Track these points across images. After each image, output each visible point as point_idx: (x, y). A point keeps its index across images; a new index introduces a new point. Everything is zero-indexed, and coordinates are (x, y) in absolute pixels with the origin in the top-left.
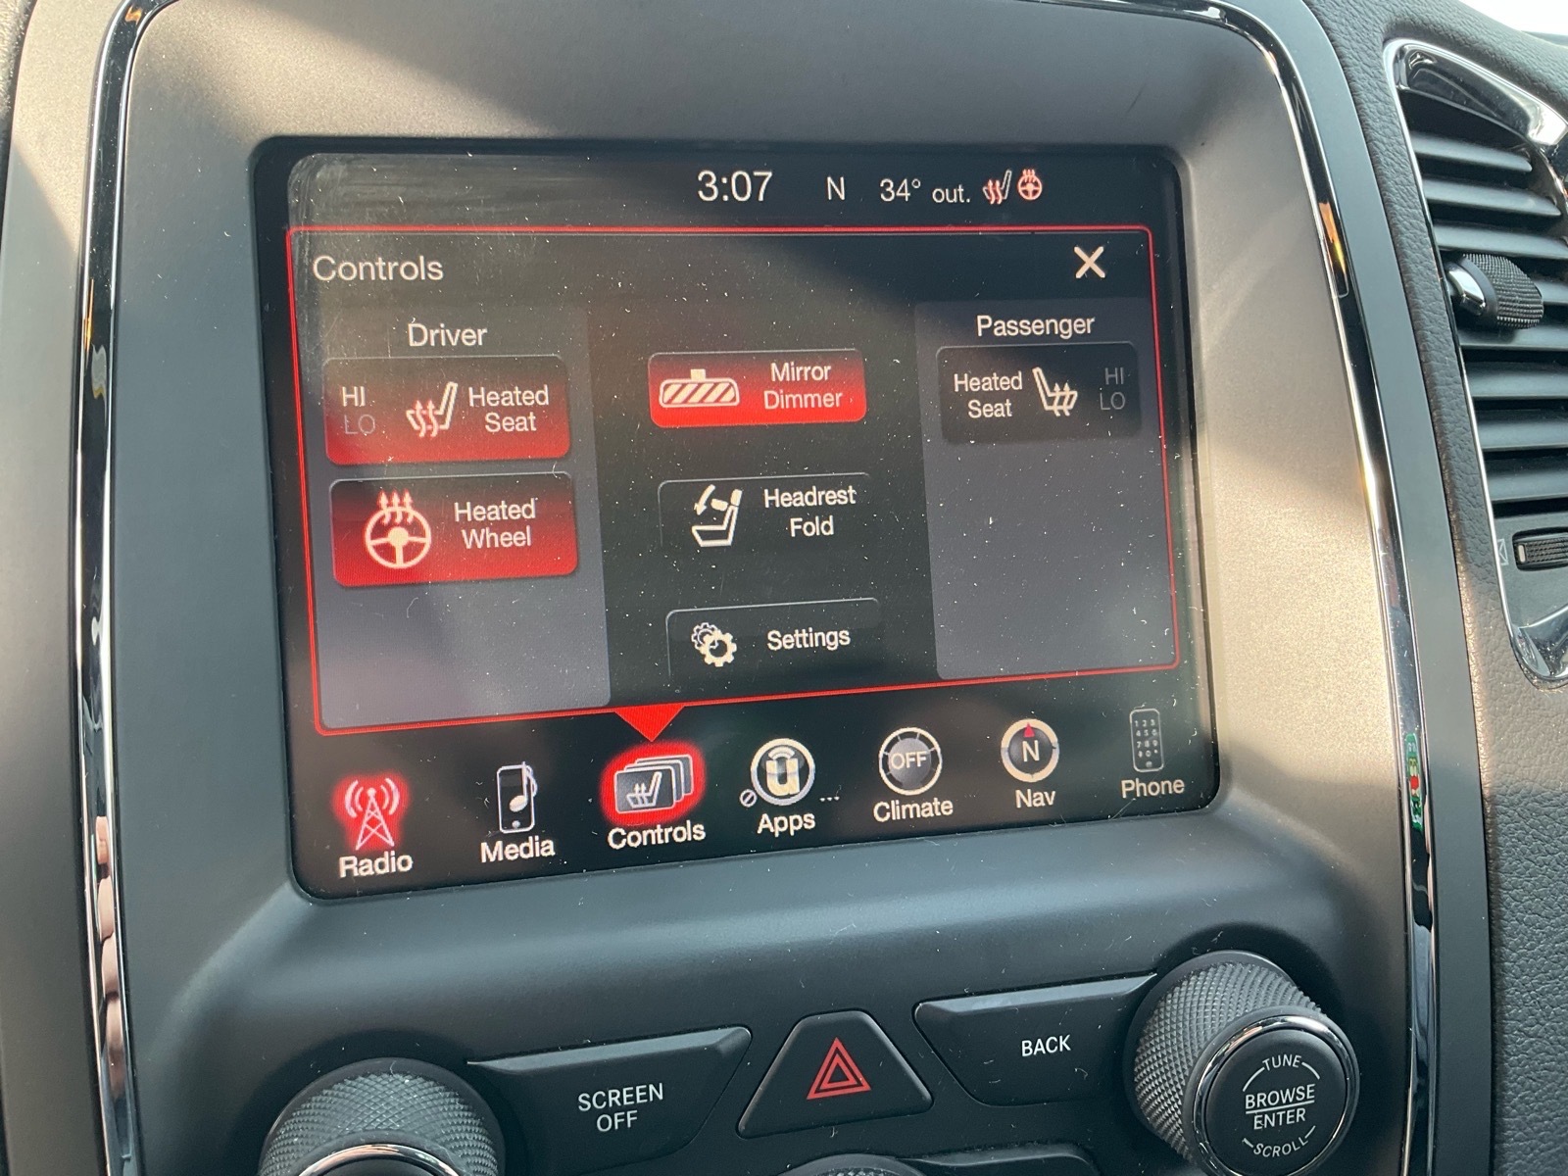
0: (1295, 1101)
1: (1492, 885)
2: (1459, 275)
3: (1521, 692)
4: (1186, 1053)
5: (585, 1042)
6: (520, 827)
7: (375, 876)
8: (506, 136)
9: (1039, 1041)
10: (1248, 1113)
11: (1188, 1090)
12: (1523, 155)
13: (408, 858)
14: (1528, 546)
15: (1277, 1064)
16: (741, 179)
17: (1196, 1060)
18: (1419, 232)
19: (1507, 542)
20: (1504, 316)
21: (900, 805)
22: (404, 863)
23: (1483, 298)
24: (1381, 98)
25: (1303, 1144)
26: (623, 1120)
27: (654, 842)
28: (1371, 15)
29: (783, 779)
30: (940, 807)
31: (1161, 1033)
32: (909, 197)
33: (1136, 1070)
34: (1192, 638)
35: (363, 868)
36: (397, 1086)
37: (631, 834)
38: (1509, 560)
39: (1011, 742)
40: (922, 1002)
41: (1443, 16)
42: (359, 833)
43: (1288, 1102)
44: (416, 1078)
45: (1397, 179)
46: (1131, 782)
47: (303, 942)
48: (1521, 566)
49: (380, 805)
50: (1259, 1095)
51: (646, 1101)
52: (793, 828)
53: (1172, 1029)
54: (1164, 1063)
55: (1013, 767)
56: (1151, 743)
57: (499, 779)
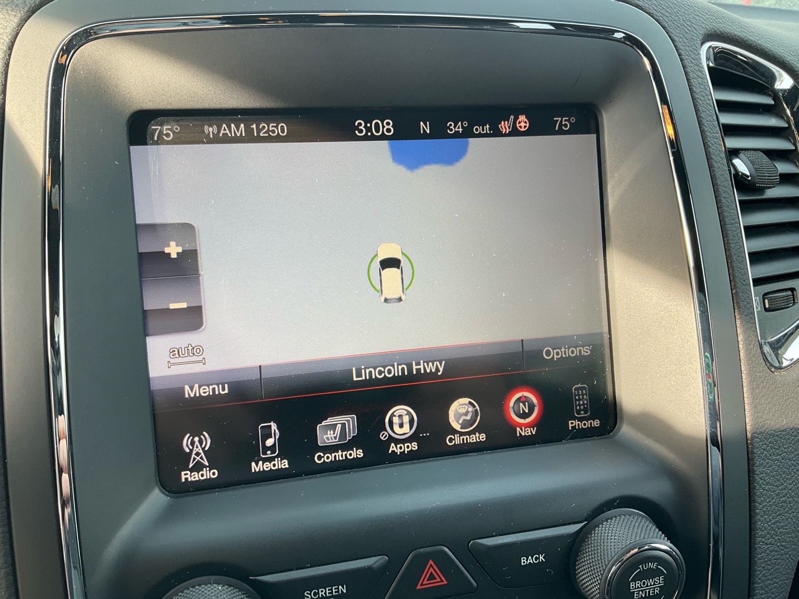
0: (654, 584)
1: (750, 472)
2: (737, 162)
3: (766, 377)
4: (602, 562)
5: (307, 566)
6: (271, 454)
7: (199, 480)
8: (258, 107)
9: (530, 557)
10: (631, 590)
11: (603, 580)
12: (769, 95)
13: (216, 471)
14: (770, 300)
15: (646, 567)
16: (377, 124)
17: (606, 566)
18: (718, 146)
19: (760, 299)
20: (760, 184)
21: (459, 437)
22: (214, 474)
23: (749, 175)
27: (337, 459)
28: (695, 32)
29: (401, 426)
30: (479, 437)
31: (589, 551)
32: (462, 131)
33: (576, 568)
34: (604, 350)
35: (193, 477)
36: (215, 591)
37: (326, 455)
38: (761, 308)
39: (514, 404)
40: (472, 540)
41: (732, 29)
42: (190, 459)
43: (651, 585)
44: (224, 586)
45: (708, 119)
46: (573, 421)
47: (167, 517)
48: (766, 310)
49: (201, 446)
50: (637, 582)
51: (337, 593)
52: (406, 450)
53: (594, 550)
54: (591, 566)
55: (514, 415)
56: (583, 402)
57: (260, 430)
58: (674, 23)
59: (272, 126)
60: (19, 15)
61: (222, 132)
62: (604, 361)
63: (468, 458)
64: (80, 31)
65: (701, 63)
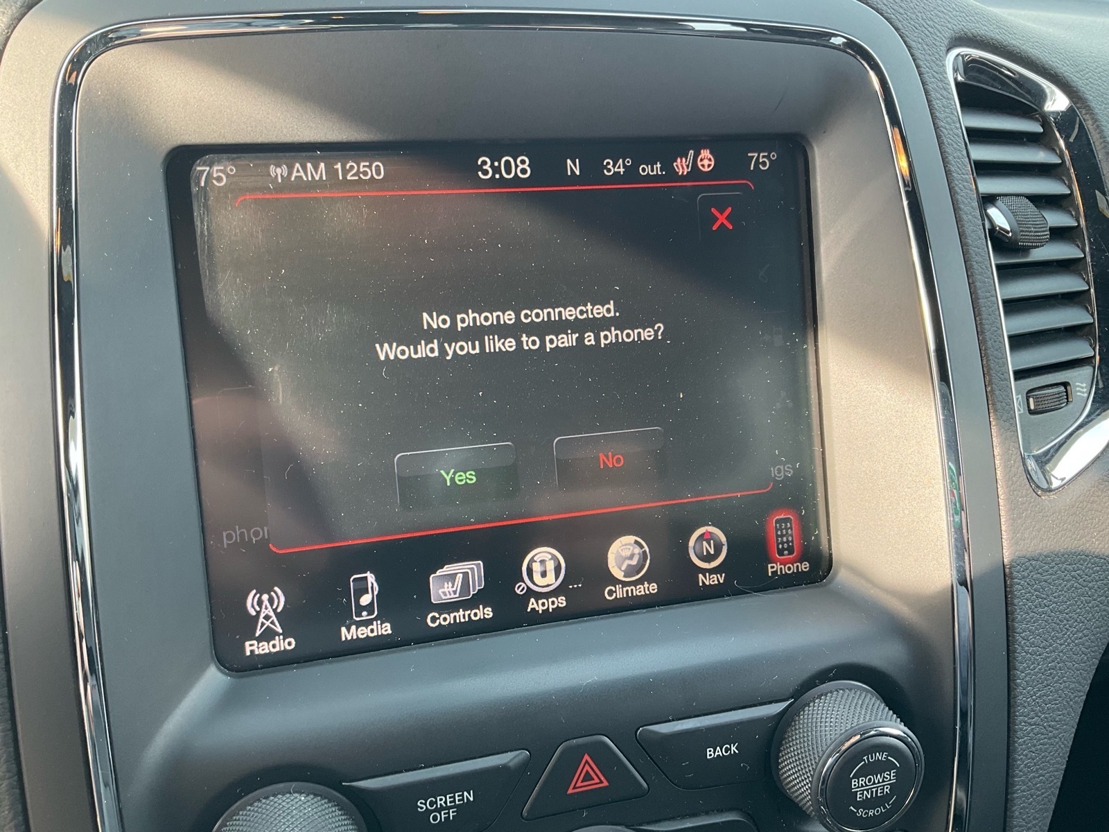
0: (883, 781)
1: (1009, 630)
2: (993, 212)
3: (1031, 503)
4: (814, 753)
5: (420, 766)
6: (368, 615)
7: (270, 653)
8: (345, 140)
9: (718, 748)
10: (853, 791)
11: (815, 777)
12: (1037, 120)
13: (292, 640)
14: (1035, 398)
15: (872, 759)
16: (507, 163)
17: (820, 758)
19: (1022, 397)
20: (1023, 241)
21: (622, 588)
22: (290, 644)
23: (1009, 229)
25: (888, 808)
26: (447, 815)
27: (458, 621)
28: (939, 35)
29: (544, 574)
30: (648, 588)
31: (796, 739)
32: (624, 172)
33: (780, 761)
34: (814, 469)
35: (262, 648)
36: (296, 803)
37: (443, 616)
38: (1024, 409)
39: (695, 543)
40: (642, 727)
41: (987, 29)
42: (257, 624)
43: (879, 782)
44: (308, 795)
45: (955, 155)
46: (774, 565)
47: (227, 703)
48: (1031, 412)
49: (272, 605)
50: (860, 779)
51: (462, 802)
52: (551, 607)
53: (804, 737)
54: (799, 758)
55: (697, 559)
56: (787, 539)
57: (352, 584)
58: (910, 23)
59: (364, 166)
60: (9, 13)
61: (295, 174)
62: (814, 483)
63: (635, 617)
64: (97, 36)
65: (946, 78)
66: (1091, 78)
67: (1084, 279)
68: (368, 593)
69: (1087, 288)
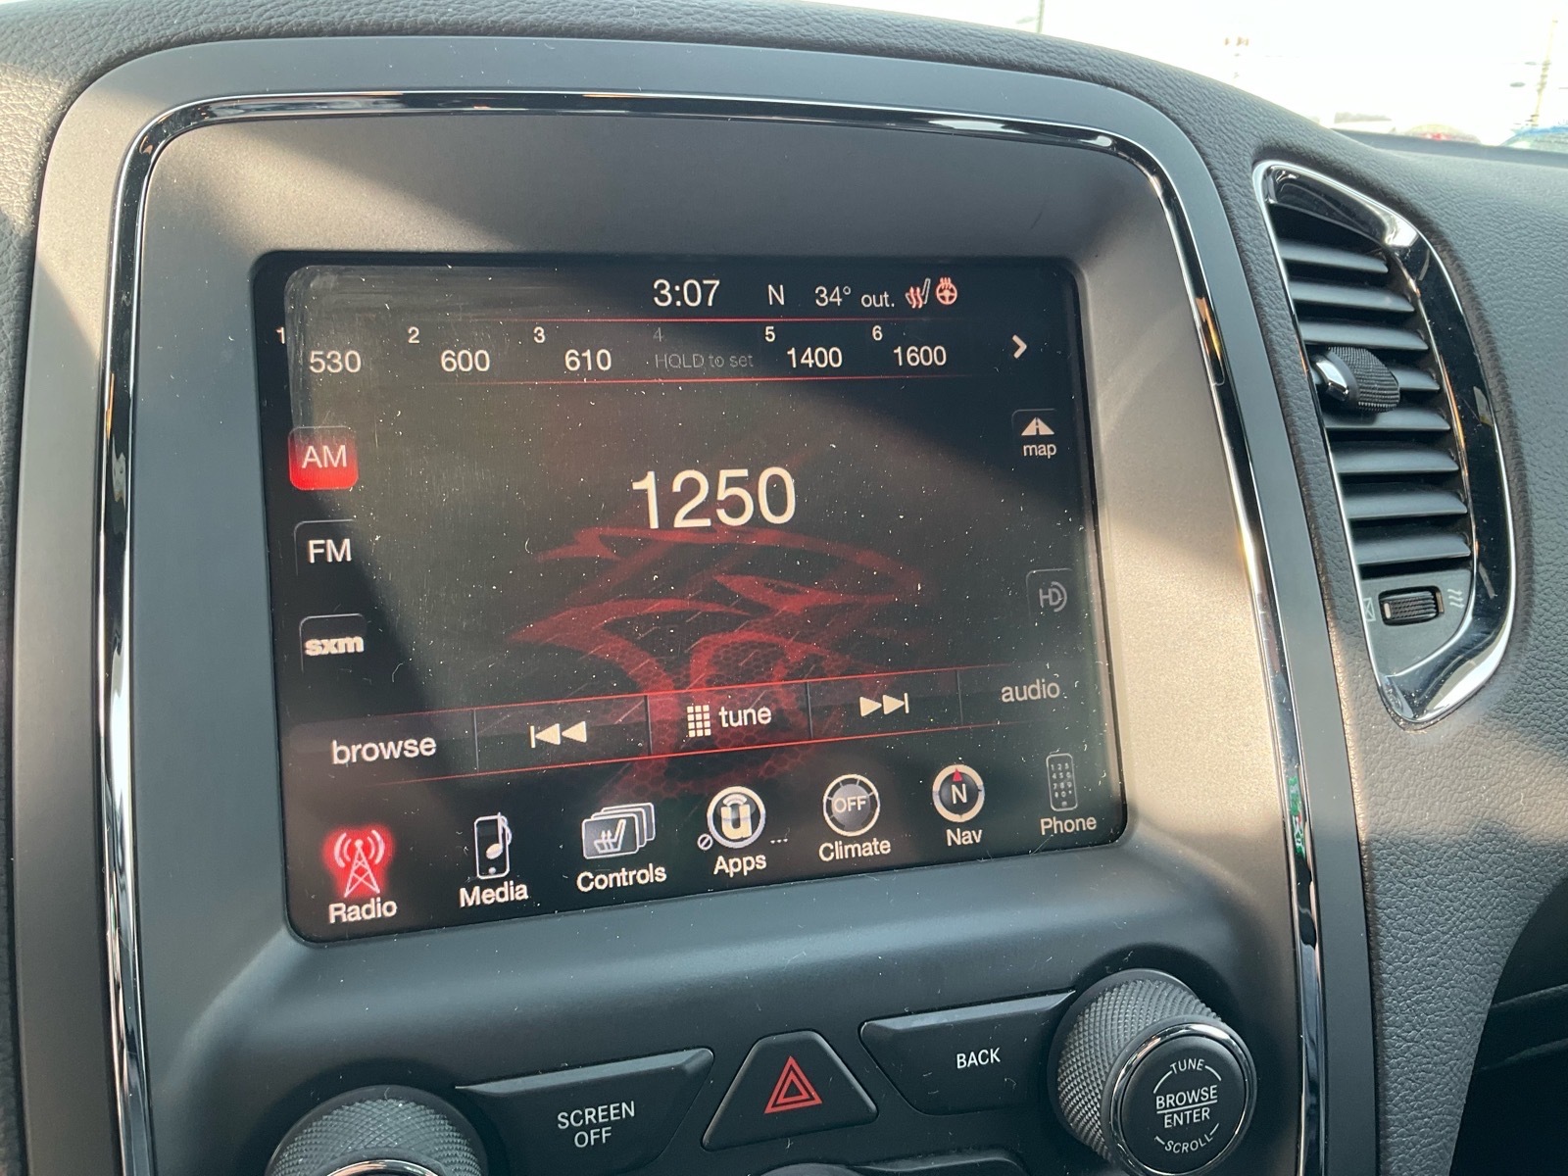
0: (1200, 1101)
1: (1368, 904)
2: (1324, 366)
3: (1388, 733)
4: (1103, 1061)
5: (562, 1065)
6: (496, 873)
7: (363, 921)
8: (484, 251)
9: (972, 1054)
10: (1159, 1112)
11: (1106, 1093)
12: (1379, 258)
13: (393, 904)
14: (1393, 603)
15: (1183, 1067)
16: (692, 287)
17: (1111, 1066)
18: (1286, 331)
19: (1373, 601)
20: (1365, 401)
21: (843, 846)
23: (1345, 386)
24: (1252, 214)
25: (1209, 1140)
26: (598, 1136)
27: (619, 885)
28: (1241, 141)
29: (736, 823)
30: (878, 847)
31: (1080, 1045)
32: (841, 302)
33: (1059, 1079)
34: (1099, 689)
35: (351, 914)
36: (391, 1109)
37: (598, 877)
38: (1376, 616)
39: (941, 786)
40: (867, 1021)
41: (1306, 141)
42: (347, 881)
43: (1194, 1102)
44: (407, 1103)
45: (1267, 285)
46: (1049, 820)
47: (297, 982)
48: (1387, 622)
49: (367, 854)
50: (1168, 1096)
51: (619, 1118)
52: (746, 869)
53: (1090, 1041)
54: (1084, 1071)
55: (945, 810)
56: (1066, 785)
57: (476, 829)
58: (1203, 126)
60: (68, 84)
62: (1100, 710)
63: (860, 882)
65: (1253, 194)
66: (1447, 207)
67: (1452, 458)
68: (498, 842)
69: (1457, 468)
